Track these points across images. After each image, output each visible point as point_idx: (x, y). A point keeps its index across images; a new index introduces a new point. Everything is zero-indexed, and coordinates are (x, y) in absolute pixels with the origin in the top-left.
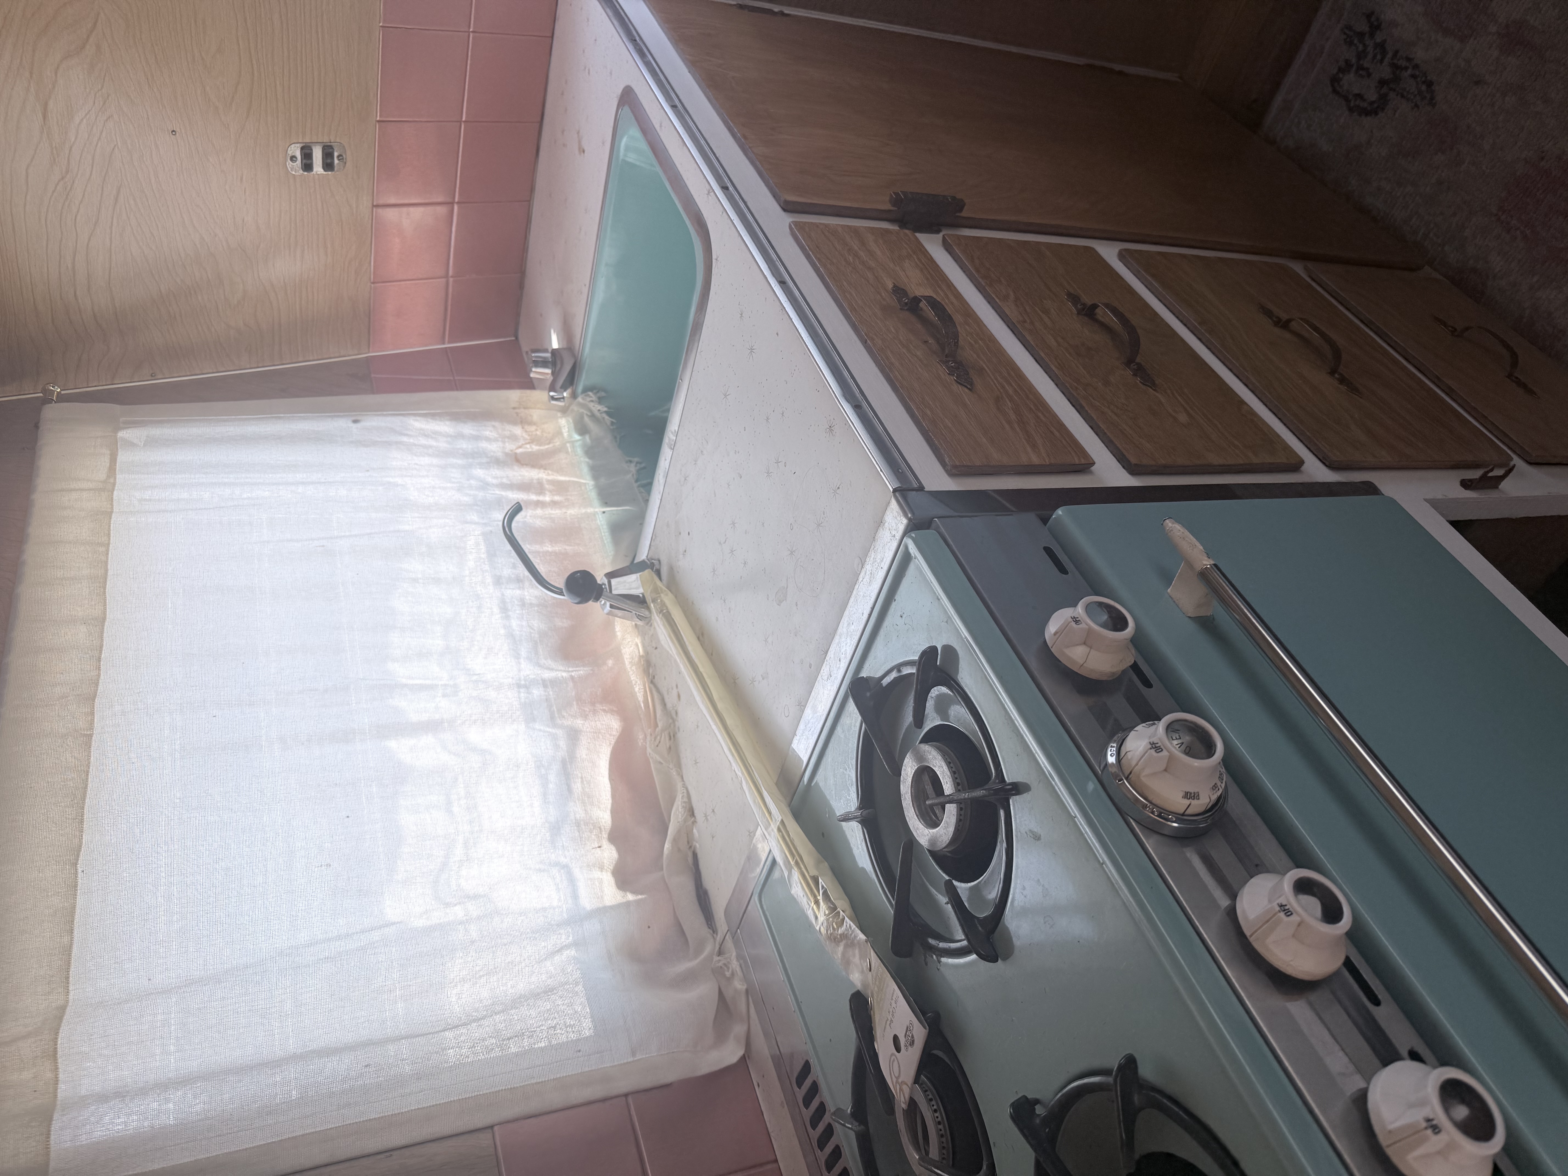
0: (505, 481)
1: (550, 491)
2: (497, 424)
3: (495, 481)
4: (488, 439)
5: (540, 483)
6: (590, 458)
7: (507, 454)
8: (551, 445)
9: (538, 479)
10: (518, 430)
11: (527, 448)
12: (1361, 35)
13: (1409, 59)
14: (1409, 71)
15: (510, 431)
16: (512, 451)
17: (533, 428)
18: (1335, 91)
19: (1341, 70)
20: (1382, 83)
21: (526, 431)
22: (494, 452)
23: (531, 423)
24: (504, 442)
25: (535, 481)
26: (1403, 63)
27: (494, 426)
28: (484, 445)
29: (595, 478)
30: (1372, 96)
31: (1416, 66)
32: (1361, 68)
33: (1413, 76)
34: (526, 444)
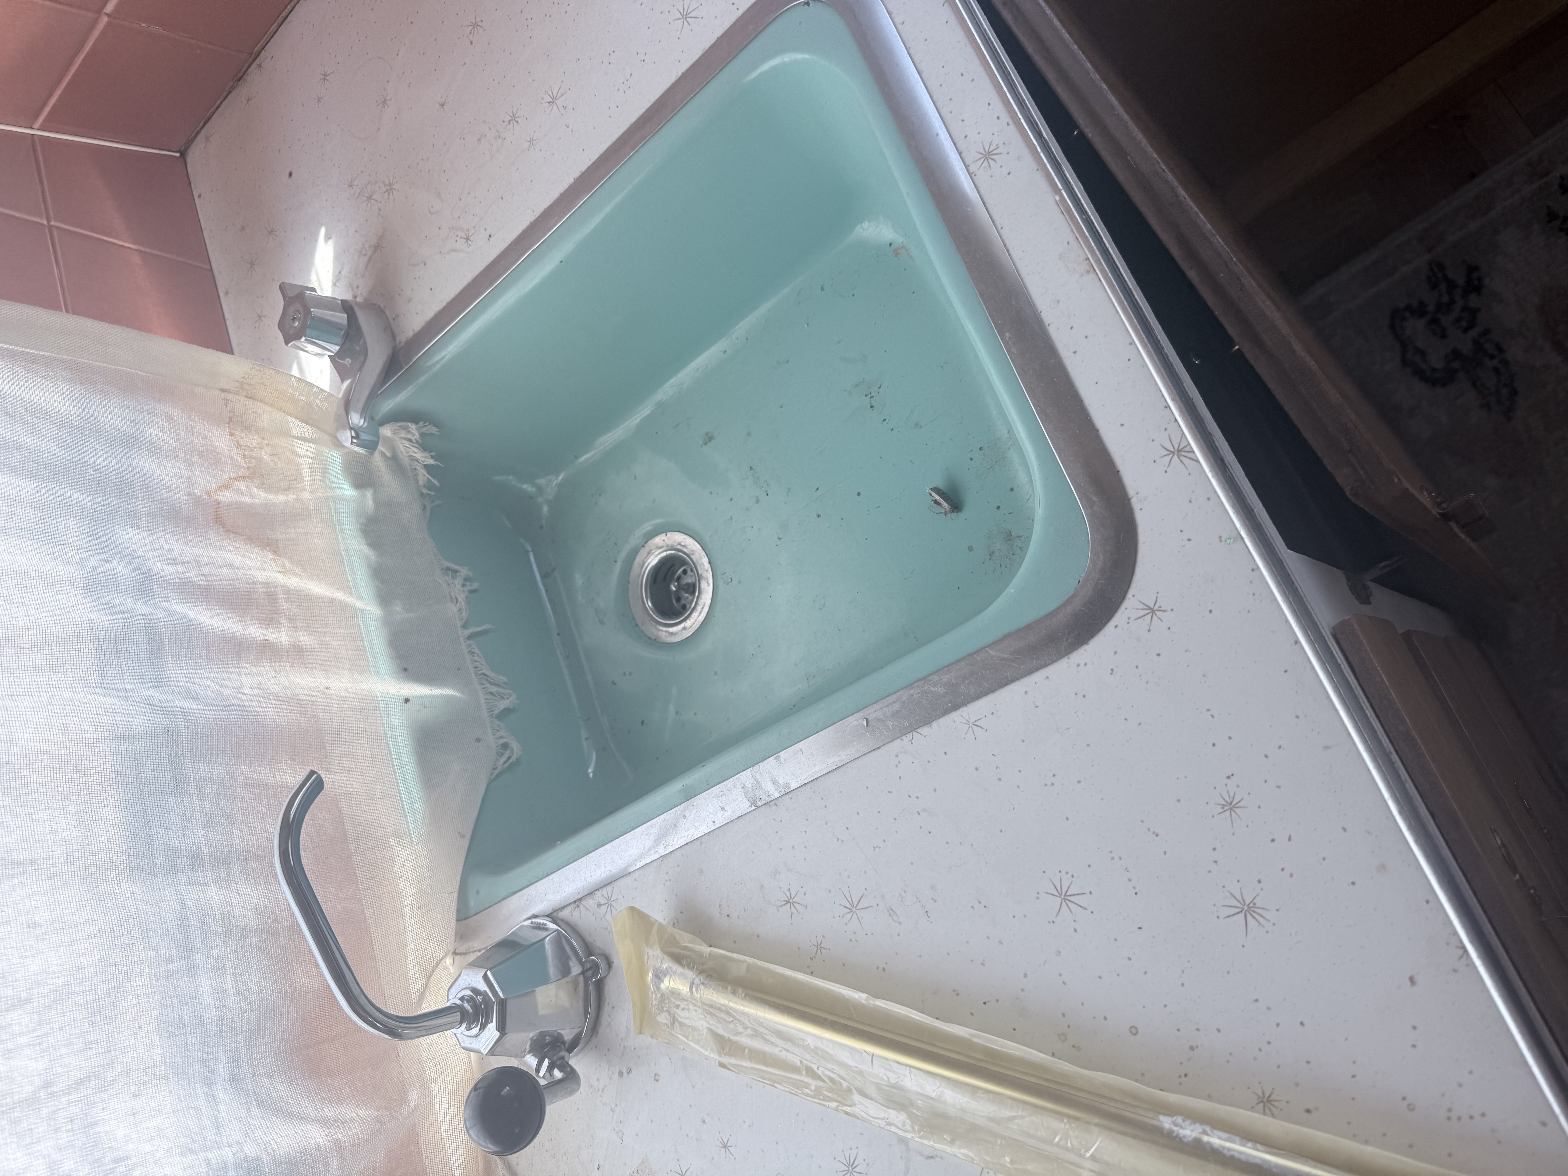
0: (193, 574)
1: (291, 619)
2: (177, 413)
3: (169, 571)
4: (154, 450)
5: (271, 594)
6: (372, 545)
7: (197, 501)
8: (292, 497)
9: (267, 584)
10: (221, 440)
11: (239, 491)
12: (1452, 285)
13: (1500, 349)
14: (1495, 362)
15: (205, 438)
16: (208, 493)
17: (252, 440)
18: (1392, 327)
19: (1408, 308)
20: (1456, 354)
21: (239, 446)
22: (169, 489)
23: (248, 428)
24: (189, 464)
25: (260, 589)
26: (1490, 348)
27: (169, 418)
28: (146, 464)
29: (384, 599)
30: (1437, 361)
31: (1505, 362)
32: (1434, 321)
33: (1496, 370)
34: (237, 479)
